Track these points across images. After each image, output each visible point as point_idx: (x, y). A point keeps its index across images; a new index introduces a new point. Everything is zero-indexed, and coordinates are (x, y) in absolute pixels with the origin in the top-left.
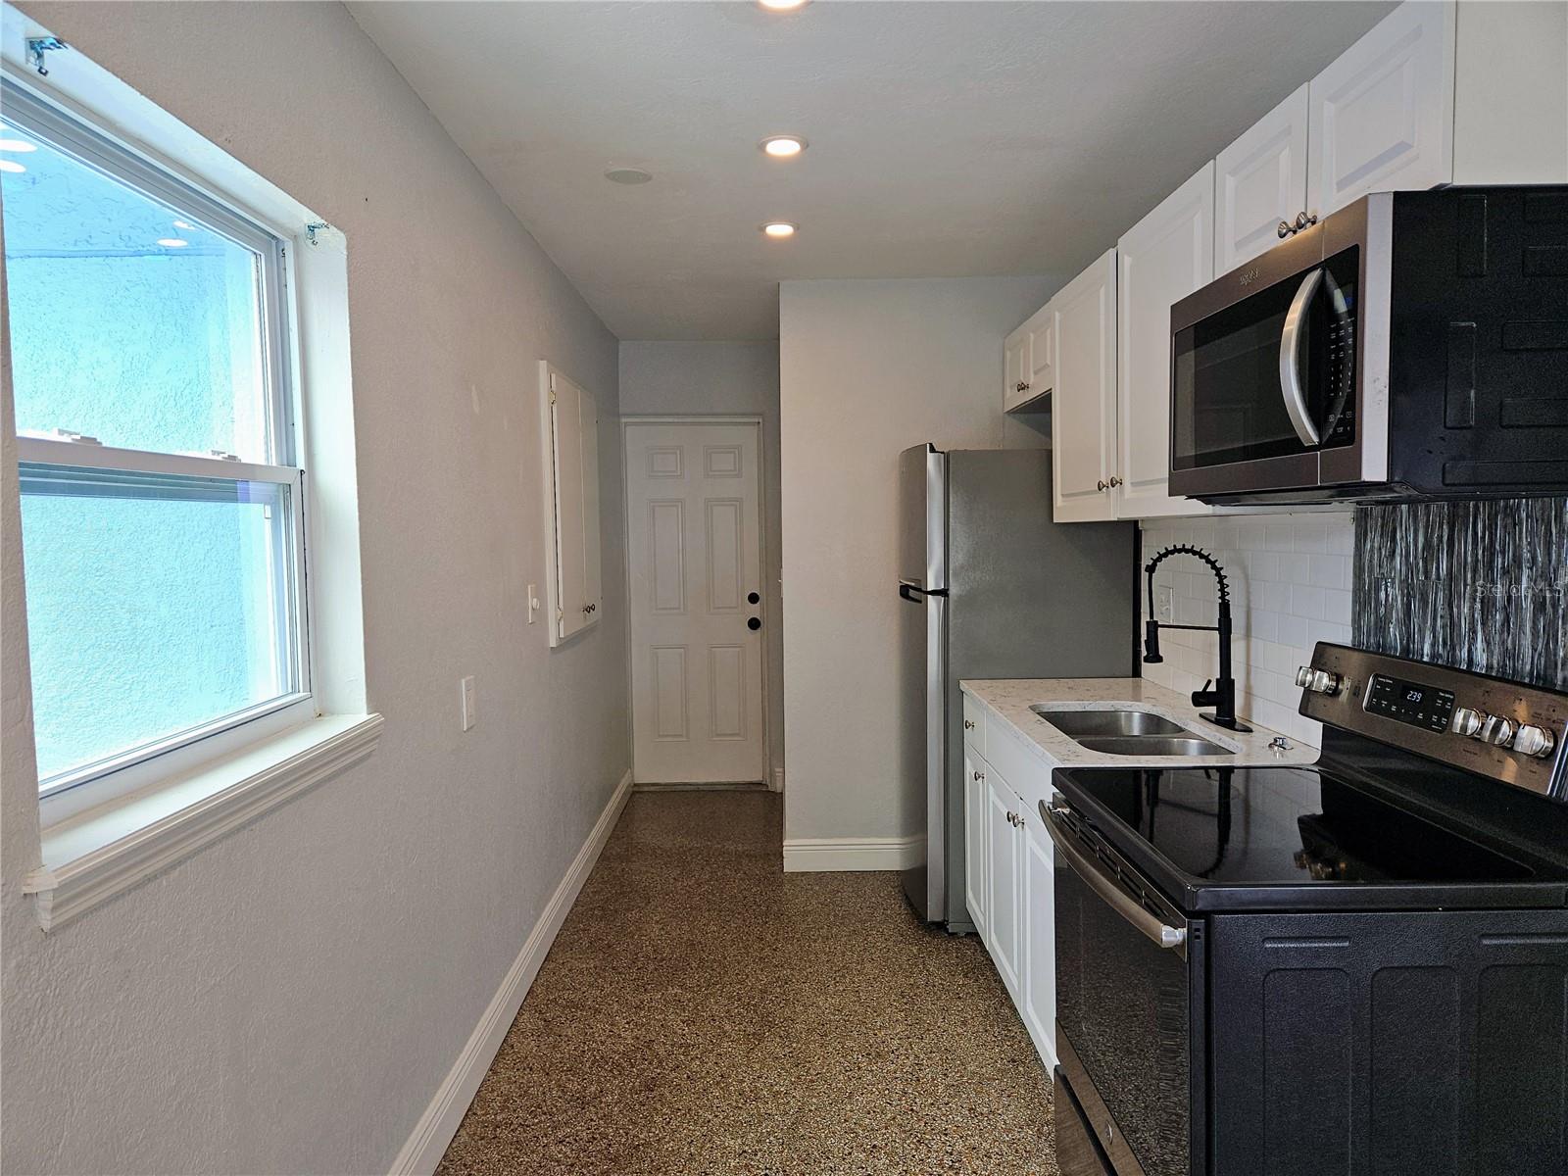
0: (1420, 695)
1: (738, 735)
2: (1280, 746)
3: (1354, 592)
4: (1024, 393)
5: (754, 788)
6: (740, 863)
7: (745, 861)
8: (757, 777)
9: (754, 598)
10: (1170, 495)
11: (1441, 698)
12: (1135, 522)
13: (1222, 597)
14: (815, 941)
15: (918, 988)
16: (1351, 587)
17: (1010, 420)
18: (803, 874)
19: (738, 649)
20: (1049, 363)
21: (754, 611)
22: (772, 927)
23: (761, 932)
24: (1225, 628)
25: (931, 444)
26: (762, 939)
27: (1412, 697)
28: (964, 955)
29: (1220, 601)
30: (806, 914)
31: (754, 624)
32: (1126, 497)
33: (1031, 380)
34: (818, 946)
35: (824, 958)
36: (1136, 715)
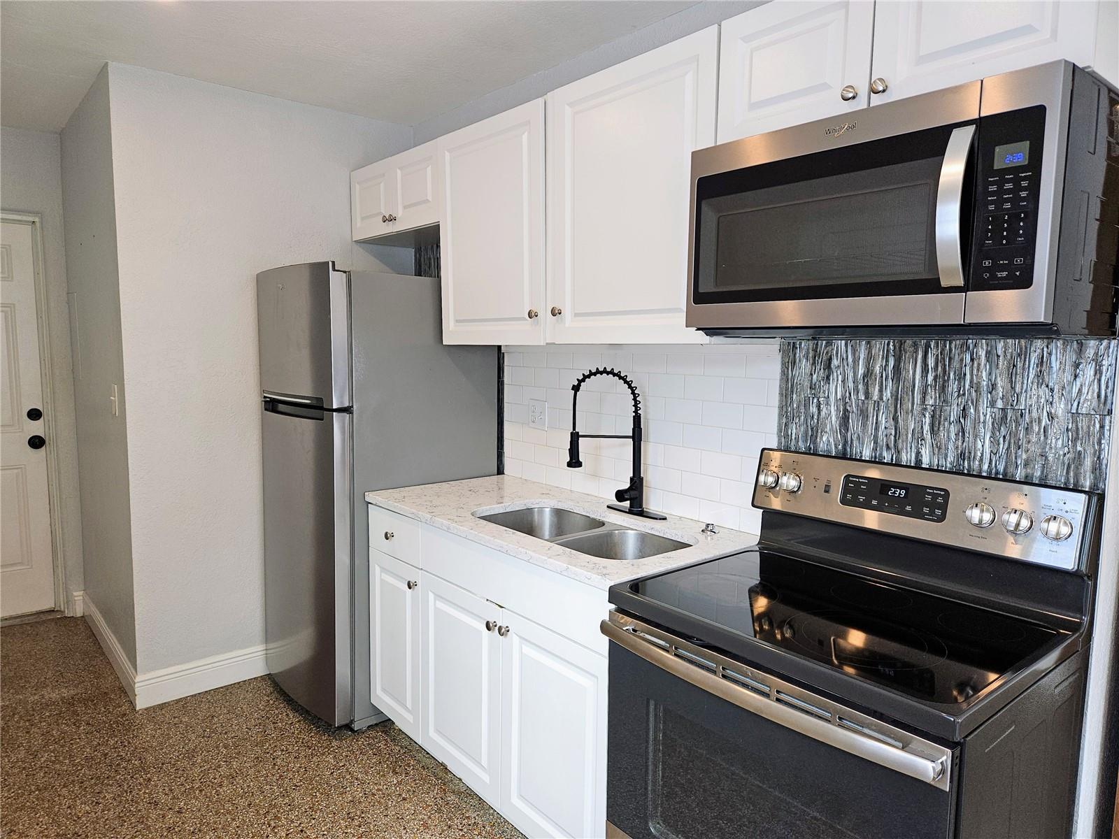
0: (903, 492)
1: (21, 563)
2: (711, 531)
3: (781, 408)
4: (388, 225)
5: (44, 617)
6: (75, 713)
7: (80, 709)
8: (47, 604)
9: (34, 414)
10: (687, 327)
11: (929, 494)
12: (499, 347)
13: (636, 412)
14: (221, 786)
15: (360, 802)
16: (777, 403)
17: (356, 247)
18: (162, 706)
19: (16, 471)
20: (430, 198)
21: (37, 428)
22: (160, 784)
23: (150, 794)
24: (637, 436)
25: (333, 263)
26: (156, 804)
27: (894, 493)
28: (378, 749)
29: (634, 414)
30: (191, 755)
31: (36, 442)
32: (567, 325)
33: (399, 214)
34: (226, 790)
35: (243, 803)
36: (547, 510)
